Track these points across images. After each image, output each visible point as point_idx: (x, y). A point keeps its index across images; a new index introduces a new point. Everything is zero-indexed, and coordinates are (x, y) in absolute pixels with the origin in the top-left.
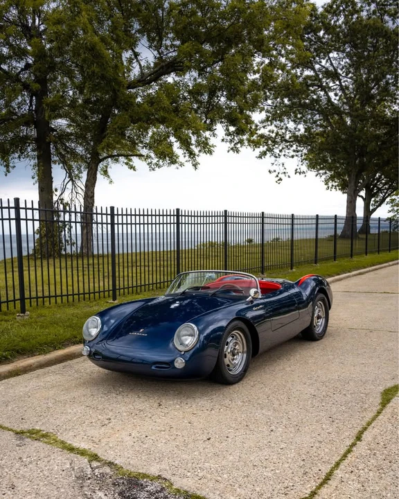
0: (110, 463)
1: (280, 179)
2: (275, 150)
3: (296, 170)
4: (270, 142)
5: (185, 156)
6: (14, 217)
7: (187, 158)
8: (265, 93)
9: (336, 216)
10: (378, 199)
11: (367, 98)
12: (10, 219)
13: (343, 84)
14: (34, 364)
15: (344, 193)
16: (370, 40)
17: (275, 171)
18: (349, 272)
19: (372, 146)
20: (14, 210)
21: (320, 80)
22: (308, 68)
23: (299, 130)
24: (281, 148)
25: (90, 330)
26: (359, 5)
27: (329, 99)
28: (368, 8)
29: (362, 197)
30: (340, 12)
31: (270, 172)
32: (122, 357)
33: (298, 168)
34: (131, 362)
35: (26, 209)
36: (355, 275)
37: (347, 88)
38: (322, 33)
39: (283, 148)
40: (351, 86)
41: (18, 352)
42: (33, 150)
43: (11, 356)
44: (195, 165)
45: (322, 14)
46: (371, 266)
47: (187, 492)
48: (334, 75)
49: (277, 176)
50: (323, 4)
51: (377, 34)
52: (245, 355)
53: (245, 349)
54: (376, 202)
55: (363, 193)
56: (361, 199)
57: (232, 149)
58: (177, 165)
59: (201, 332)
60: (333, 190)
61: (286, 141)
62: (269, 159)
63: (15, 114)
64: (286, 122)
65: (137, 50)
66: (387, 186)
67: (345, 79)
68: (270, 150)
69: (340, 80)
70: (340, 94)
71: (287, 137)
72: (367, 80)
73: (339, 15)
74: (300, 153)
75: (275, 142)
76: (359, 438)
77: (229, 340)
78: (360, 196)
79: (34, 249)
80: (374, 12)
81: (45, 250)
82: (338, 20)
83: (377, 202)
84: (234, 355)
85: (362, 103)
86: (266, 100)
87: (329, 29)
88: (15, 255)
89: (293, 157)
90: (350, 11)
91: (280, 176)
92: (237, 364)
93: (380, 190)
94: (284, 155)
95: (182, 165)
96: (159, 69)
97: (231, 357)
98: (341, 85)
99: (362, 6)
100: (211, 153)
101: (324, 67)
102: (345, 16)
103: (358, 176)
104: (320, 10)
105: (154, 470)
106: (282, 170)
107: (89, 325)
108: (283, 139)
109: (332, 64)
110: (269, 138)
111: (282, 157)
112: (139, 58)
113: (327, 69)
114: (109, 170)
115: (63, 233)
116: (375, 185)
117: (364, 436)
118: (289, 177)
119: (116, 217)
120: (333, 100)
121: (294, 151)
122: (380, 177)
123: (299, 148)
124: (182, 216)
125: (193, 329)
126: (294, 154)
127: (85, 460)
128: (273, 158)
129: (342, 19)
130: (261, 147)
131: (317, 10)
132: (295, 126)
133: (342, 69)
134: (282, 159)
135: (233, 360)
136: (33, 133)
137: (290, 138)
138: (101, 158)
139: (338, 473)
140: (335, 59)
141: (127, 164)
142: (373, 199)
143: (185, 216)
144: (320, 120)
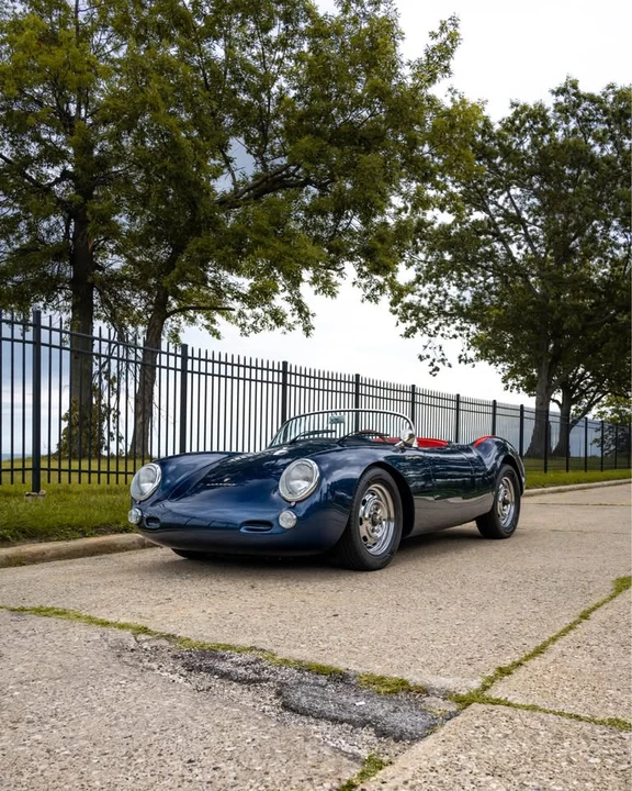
0: (168, 636)
1: (437, 369)
2: (429, 326)
3: (461, 356)
4: (421, 315)
5: (293, 315)
6: (31, 339)
7: (296, 317)
8: (415, 243)
9: (522, 406)
10: (580, 407)
11: (565, 253)
12: (24, 342)
13: (530, 234)
14: (48, 551)
15: (530, 395)
16: (568, 171)
17: (428, 357)
18: (543, 486)
19: (571, 321)
20: (31, 345)
21: (495, 225)
22: (478, 209)
23: (465, 299)
24: (437, 323)
25: (143, 485)
26: (553, 121)
27: (509, 254)
28: (565, 126)
29: (557, 402)
30: (525, 131)
31: (421, 358)
32: (194, 522)
33: (463, 353)
34: (208, 527)
35: (51, 329)
36: (552, 492)
37: (536, 239)
38: (498, 160)
39: (440, 324)
40: (541, 237)
41: (24, 532)
42: (66, 299)
43: (12, 536)
44: (307, 330)
45: (499, 133)
46: (575, 483)
47: (300, 662)
48: (515, 220)
49: (432, 364)
50: (500, 119)
51: (579, 160)
52: (392, 525)
53: (392, 515)
54: (577, 411)
55: (558, 396)
56: (555, 404)
57: (368, 297)
58: (283, 328)
59: (324, 474)
60: (515, 390)
61: (446, 314)
62: (420, 338)
63: (43, 242)
64: (445, 286)
65: (229, 153)
66: (594, 388)
67: (533, 227)
68: (421, 325)
69: (525, 228)
70: (525, 247)
71: (447, 308)
72: (565, 227)
73: (524, 134)
74: (466, 332)
75: (428, 315)
76: (585, 616)
77: (368, 497)
78: (554, 401)
79: (59, 445)
80: (575, 132)
81: (75, 447)
82: (522, 143)
83: (580, 410)
84: (374, 524)
85: (557, 260)
86: (417, 253)
87: (508, 153)
88: (29, 451)
89: (455, 336)
90: (538, 129)
91: (436, 364)
92: (380, 538)
93: (583, 392)
94: (442, 335)
95: (290, 328)
96: (262, 182)
97: (370, 526)
98: (526, 234)
99: (556, 124)
100: (333, 295)
101: (502, 208)
102: (533, 136)
103: (551, 370)
104: (497, 127)
105: (244, 641)
106: (438, 356)
107: (142, 478)
108: (441, 311)
109: (513, 204)
110: (420, 309)
111: (439, 336)
112: (232, 164)
113: (506, 211)
114: (180, 334)
115: (106, 422)
116: (577, 386)
117: (592, 615)
118: (450, 366)
119: (190, 361)
120: (515, 255)
121: (457, 329)
122: (584, 373)
123: (465, 325)
124: (291, 373)
125: (311, 468)
126: (457, 333)
127: (128, 633)
128: (426, 337)
129: (527, 142)
130: (408, 321)
131: (492, 127)
132: (459, 293)
133: (527, 212)
134: (438, 340)
135: (373, 531)
136: (69, 272)
137: (451, 309)
138: (168, 310)
139: (557, 647)
140: (517, 197)
141: (207, 327)
142: (573, 407)
143: (296, 374)
144: (496, 284)
